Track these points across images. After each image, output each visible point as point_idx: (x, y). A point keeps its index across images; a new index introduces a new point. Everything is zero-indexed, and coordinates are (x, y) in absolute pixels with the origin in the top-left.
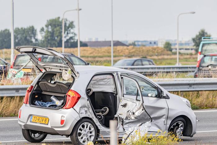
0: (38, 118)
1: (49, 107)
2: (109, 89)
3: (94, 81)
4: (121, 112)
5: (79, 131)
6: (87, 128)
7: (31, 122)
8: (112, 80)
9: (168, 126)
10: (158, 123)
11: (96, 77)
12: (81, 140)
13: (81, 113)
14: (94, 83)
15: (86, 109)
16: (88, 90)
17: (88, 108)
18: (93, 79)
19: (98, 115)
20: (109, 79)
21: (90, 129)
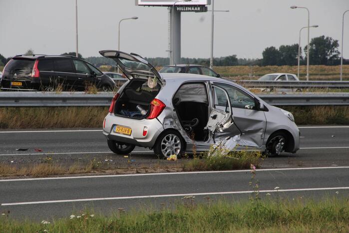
0: (121, 128)
1: (133, 116)
2: (200, 99)
3: (182, 90)
4: (211, 124)
5: (162, 143)
6: (172, 140)
7: (114, 132)
8: (204, 89)
9: (266, 140)
10: (254, 137)
11: (185, 86)
12: (165, 153)
13: (165, 124)
14: (183, 92)
15: (171, 120)
16: (175, 100)
17: (175, 119)
18: (182, 88)
19: (186, 127)
20: (201, 88)
21: (175, 141)
